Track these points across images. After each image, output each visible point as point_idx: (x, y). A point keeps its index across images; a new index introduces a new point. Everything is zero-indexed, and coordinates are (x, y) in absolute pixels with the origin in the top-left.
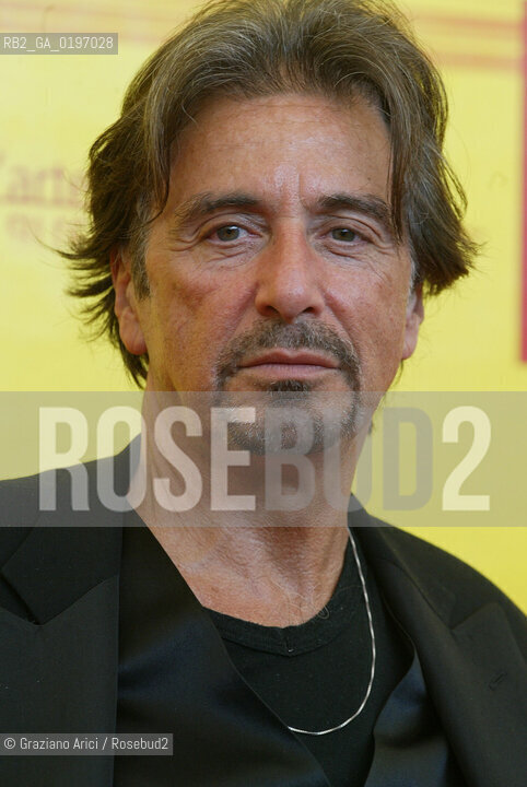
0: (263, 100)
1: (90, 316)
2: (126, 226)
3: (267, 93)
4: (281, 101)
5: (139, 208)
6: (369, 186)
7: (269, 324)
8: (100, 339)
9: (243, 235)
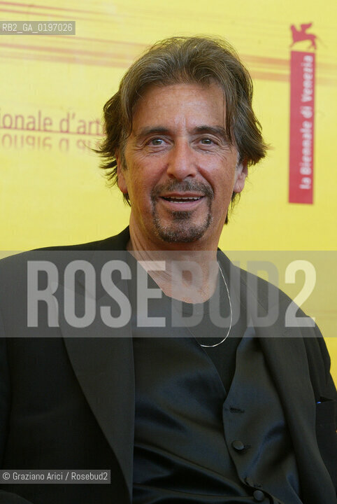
0: (171, 87)
1: (109, 177)
2: (118, 140)
3: (172, 84)
4: (178, 87)
5: (123, 133)
6: (217, 122)
7: (172, 181)
8: (114, 187)
9: (163, 143)
